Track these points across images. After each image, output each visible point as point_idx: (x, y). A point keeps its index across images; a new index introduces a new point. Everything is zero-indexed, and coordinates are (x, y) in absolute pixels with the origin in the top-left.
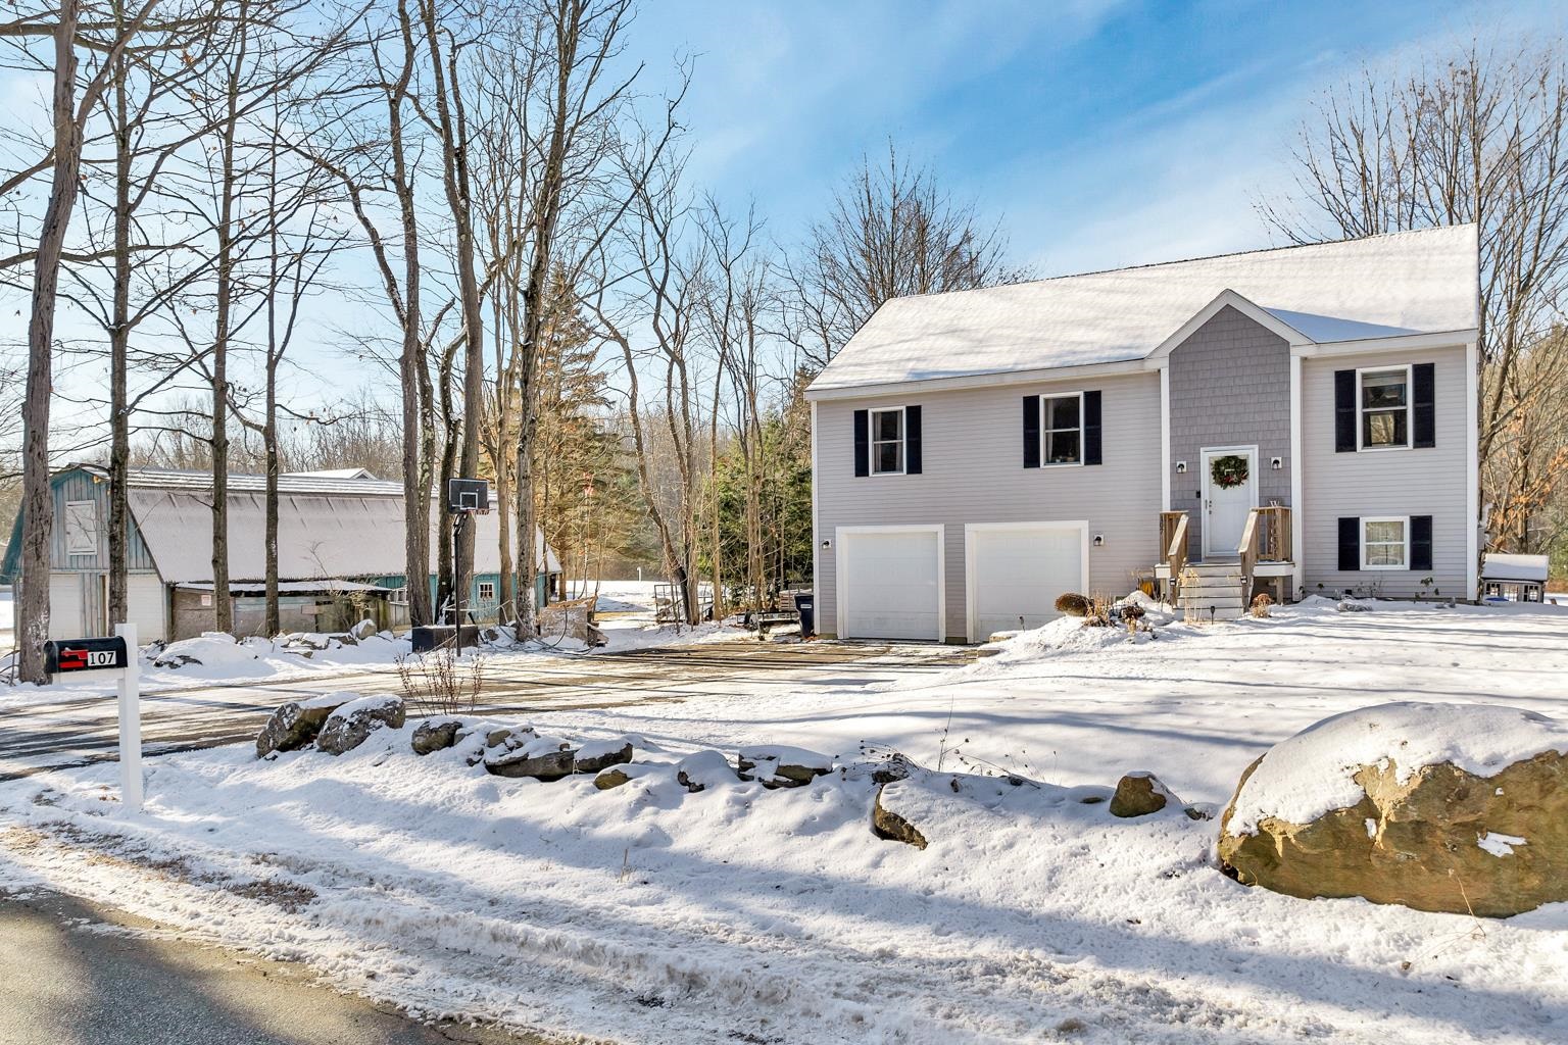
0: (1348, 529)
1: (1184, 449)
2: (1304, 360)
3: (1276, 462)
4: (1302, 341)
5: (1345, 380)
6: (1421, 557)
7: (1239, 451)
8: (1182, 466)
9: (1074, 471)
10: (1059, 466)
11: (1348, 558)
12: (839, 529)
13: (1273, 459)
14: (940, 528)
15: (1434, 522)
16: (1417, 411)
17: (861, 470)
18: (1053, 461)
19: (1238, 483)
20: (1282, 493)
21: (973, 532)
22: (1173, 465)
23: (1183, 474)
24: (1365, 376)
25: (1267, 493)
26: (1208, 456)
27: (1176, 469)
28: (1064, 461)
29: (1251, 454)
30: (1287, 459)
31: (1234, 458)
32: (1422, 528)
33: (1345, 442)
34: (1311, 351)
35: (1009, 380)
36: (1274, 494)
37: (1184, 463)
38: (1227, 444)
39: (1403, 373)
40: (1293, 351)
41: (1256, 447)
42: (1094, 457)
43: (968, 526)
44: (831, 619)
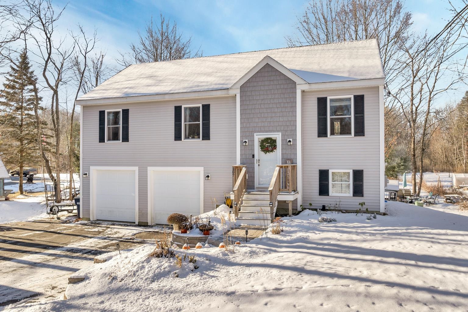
0: (324, 175)
1: (247, 134)
2: (303, 92)
3: (290, 141)
4: (302, 82)
5: (322, 102)
6: (358, 191)
7: (273, 135)
8: (246, 142)
9: (197, 143)
10: (190, 140)
11: (324, 190)
12: (91, 168)
13: (288, 140)
14: (136, 169)
15: (364, 173)
16: (356, 118)
17: (102, 139)
18: (188, 138)
19: (272, 151)
20: (292, 157)
21: (151, 171)
22: (241, 141)
23: (246, 145)
24: (332, 100)
25: (285, 157)
26: (258, 137)
27: (243, 143)
28: (193, 138)
29: (278, 137)
30: (295, 140)
31: (270, 139)
32: (358, 175)
33: (322, 133)
34: (306, 87)
35: (167, 98)
36: (289, 157)
37: (247, 141)
38: (267, 132)
39: (350, 99)
40: (298, 87)
41: (280, 134)
42: (207, 136)
43: (149, 168)
44: (87, 210)
